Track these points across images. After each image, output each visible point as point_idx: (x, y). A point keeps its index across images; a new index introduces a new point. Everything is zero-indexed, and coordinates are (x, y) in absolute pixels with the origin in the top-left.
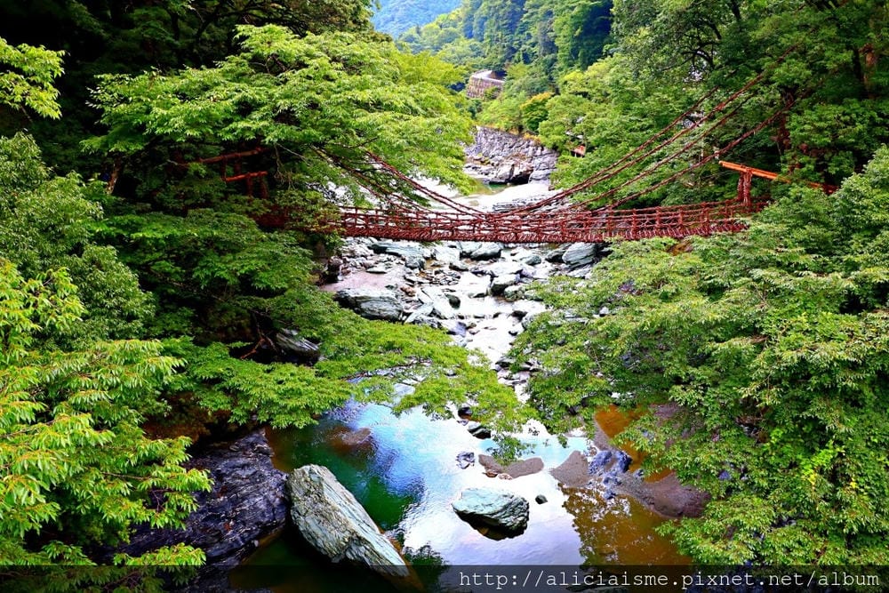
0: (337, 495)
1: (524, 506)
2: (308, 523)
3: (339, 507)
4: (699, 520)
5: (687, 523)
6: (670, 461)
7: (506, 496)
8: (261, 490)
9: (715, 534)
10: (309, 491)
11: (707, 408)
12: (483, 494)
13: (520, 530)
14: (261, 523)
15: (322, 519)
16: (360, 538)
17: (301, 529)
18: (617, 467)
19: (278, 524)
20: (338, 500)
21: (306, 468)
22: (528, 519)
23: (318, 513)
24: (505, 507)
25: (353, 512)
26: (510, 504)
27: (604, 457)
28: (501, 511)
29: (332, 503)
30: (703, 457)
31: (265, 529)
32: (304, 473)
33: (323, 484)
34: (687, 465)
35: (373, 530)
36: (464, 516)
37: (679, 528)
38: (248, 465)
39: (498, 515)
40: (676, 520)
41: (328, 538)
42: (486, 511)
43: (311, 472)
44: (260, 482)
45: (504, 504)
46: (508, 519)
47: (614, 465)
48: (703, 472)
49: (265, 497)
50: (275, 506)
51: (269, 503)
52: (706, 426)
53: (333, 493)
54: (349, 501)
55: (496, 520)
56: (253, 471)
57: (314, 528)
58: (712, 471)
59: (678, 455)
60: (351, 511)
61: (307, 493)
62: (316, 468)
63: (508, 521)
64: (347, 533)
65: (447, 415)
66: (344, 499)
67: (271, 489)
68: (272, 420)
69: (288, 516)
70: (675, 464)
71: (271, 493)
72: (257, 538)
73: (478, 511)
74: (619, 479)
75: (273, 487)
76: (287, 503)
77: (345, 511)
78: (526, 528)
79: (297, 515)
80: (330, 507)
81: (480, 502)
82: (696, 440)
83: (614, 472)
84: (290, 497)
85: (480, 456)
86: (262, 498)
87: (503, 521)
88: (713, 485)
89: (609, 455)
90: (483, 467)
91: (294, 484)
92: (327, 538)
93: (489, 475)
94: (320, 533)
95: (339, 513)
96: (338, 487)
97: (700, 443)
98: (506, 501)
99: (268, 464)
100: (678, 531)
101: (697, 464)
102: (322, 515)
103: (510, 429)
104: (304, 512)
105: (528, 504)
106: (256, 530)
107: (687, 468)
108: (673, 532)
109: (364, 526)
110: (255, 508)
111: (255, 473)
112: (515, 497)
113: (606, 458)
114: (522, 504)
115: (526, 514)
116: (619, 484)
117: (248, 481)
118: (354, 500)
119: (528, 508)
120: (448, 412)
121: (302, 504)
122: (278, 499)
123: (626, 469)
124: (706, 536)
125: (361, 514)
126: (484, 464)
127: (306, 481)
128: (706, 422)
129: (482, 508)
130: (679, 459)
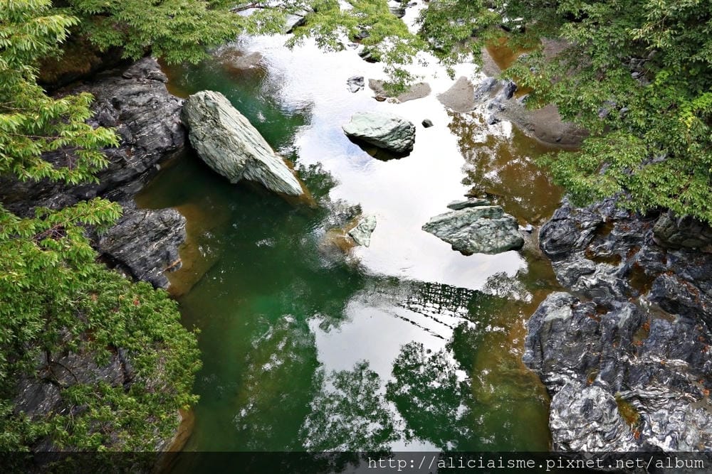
0: (233, 120)
1: (411, 130)
2: (206, 147)
3: (235, 131)
4: (575, 153)
5: (563, 156)
6: (554, 98)
7: (393, 120)
8: (159, 117)
9: (588, 168)
10: (205, 116)
11: (596, 47)
12: (372, 118)
13: (406, 152)
14: (161, 148)
15: (220, 144)
16: (256, 160)
17: (200, 153)
18: (501, 95)
19: (177, 149)
20: (234, 125)
21: (201, 94)
22: (414, 142)
23: (215, 137)
24: (393, 131)
25: (248, 136)
26: (398, 127)
27: (489, 83)
28: (389, 134)
29: (228, 128)
30: (585, 96)
31: (165, 153)
32: (199, 99)
33: (219, 109)
34: (570, 103)
35: (268, 152)
36: (354, 138)
37: (556, 160)
38: (144, 92)
39: (386, 138)
40: (553, 153)
41: (228, 161)
42: (374, 134)
43: (206, 98)
44: (156, 109)
45: (391, 128)
46: (395, 142)
47: (499, 93)
48: (584, 110)
49: (163, 123)
50: (174, 132)
51: (167, 129)
52: (592, 66)
53: (228, 119)
54: (245, 125)
55: (384, 143)
56: (148, 98)
57: (213, 152)
58: (593, 110)
59: (562, 93)
60: (247, 135)
61: (204, 119)
62: (210, 94)
63: (397, 143)
64: (244, 156)
65: (339, 47)
66: (239, 123)
67: (168, 116)
68: (166, 56)
69: (187, 142)
70: (558, 101)
71: (169, 119)
72: (158, 162)
73: (368, 134)
74: (503, 105)
75: (170, 113)
76: (185, 128)
77: (241, 136)
78: (412, 150)
79: (195, 140)
80: (226, 132)
81: (369, 125)
82: (581, 78)
83: (498, 99)
84: (187, 123)
85: (370, 81)
86: (160, 124)
87: (391, 144)
88: (593, 122)
89: (494, 82)
90: (373, 91)
91: (190, 110)
92: (225, 161)
93: (378, 99)
94: (218, 157)
95: (235, 138)
96: (233, 112)
97: (585, 82)
98: (394, 125)
99: (163, 90)
100: (554, 163)
101: (579, 102)
102: (219, 139)
103: (400, 61)
104: (201, 137)
105: (414, 128)
106: (157, 155)
107: (569, 105)
108: (549, 164)
109: (259, 149)
110: (154, 135)
111: (151, 100)
112: (403, 121)
113: (492, 85)
114: (409, 128)
115: (412, 138)
116: (503, 110)
117: (145, 108)
118: (248, 124)
119: (414, 132)
120: (340, 44)
121: (200, 129)
122: (175, 125)
123: (510, 96)
124: (579, 170)
125: (256, 137)
126: (374, 88)
127: (202, 107)
128: (594, 62)
129: (371, 131)
130: (563, 96)
